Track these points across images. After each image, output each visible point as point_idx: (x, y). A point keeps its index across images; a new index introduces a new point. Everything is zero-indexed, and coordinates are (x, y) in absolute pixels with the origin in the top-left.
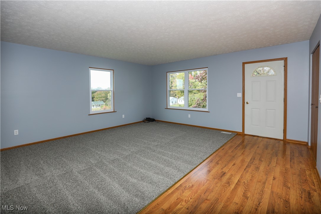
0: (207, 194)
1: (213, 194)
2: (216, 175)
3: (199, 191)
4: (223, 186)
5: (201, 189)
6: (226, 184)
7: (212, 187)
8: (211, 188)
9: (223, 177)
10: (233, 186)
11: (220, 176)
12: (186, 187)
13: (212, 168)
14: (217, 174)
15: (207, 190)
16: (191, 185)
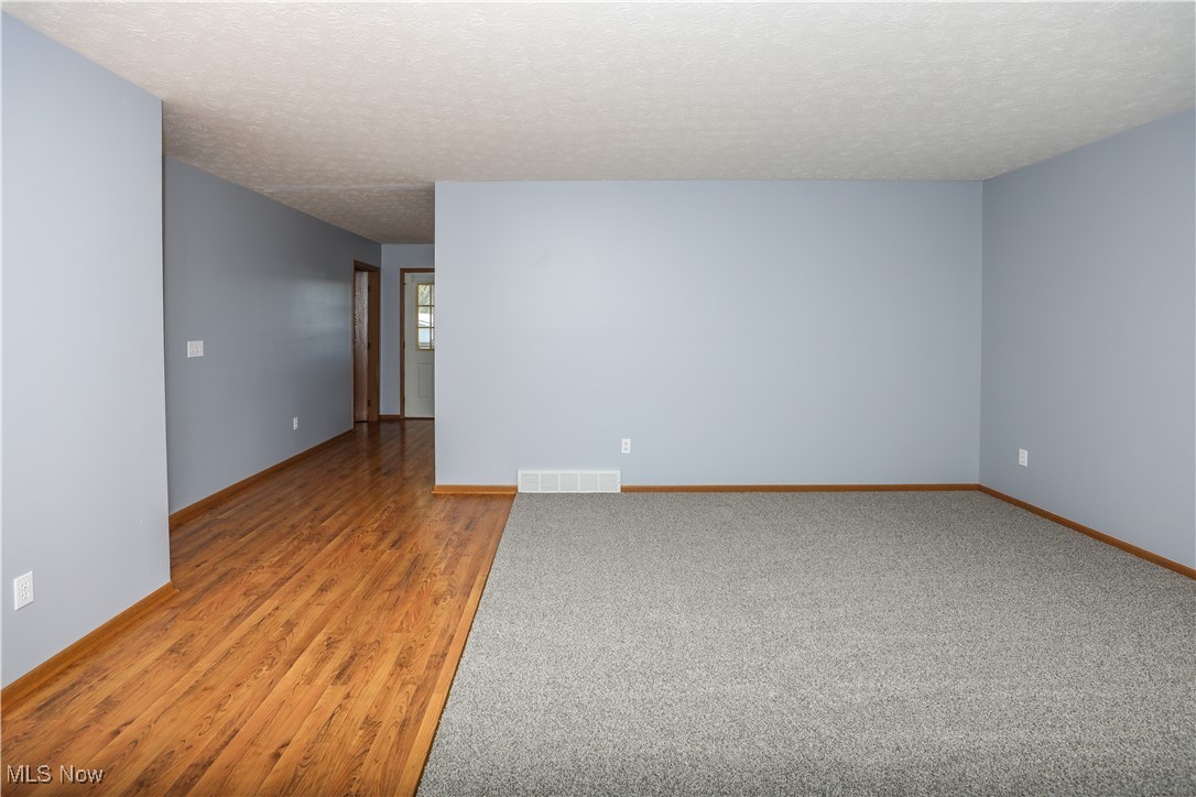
0: (394, 598)
1: (378, 603)
2: (371, 658)
3: (413, 598)
4: (348, 630)
5: (410, 604)
6: (339, 638)
7: (382, 616)
8: (384, 613)
9: (347, 658)
10: (320, 637)
11: (356, 659)
12: (452, 596)
13: (390, 684)
14: (369, 663)
15: (395, 606)
16: (442, 603)
